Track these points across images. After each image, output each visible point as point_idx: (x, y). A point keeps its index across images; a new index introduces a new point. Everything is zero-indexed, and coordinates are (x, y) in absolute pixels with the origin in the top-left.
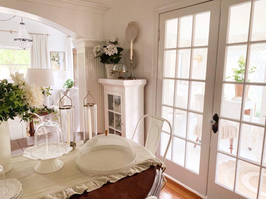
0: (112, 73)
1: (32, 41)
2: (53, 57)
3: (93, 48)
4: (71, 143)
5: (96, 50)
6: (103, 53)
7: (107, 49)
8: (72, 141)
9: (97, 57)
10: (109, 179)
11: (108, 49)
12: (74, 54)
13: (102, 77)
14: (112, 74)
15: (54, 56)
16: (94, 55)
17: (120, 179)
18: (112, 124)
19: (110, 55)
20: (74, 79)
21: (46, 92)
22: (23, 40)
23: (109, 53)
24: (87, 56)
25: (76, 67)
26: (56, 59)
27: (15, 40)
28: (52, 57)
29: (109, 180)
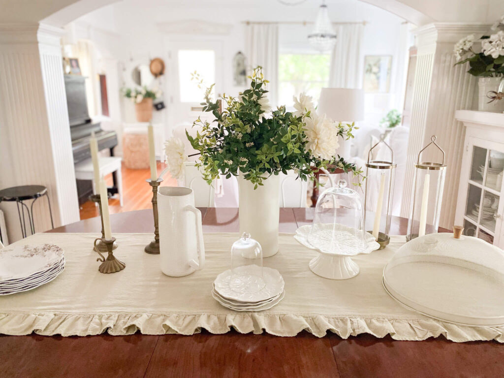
0: (494, 98)
1: (335, 37)
2: (370, 65)
3: (455, 43)
4: (380, 234)
5: (461, 47)
6: (479, 53)
7: (491, 42)
8: (384, 232)
9: (460, 63)
10: (446, 331)
11: (493, 43)
12: (410, 58)
13: (466, 107)
14: (492, 99)
15: (372, 63)
16: (455, 57)
17: (473, 340)
18: (474, 212)
19: (495, 56)
20: (404, 109)
21: (347, 132)
22: (323, 36)
23: (494, 52)
24: (438, 60)
25: (411, 85)
26: (375, 69)
27: (309, 37)
28: (367, 67)
29: (446, 333)
